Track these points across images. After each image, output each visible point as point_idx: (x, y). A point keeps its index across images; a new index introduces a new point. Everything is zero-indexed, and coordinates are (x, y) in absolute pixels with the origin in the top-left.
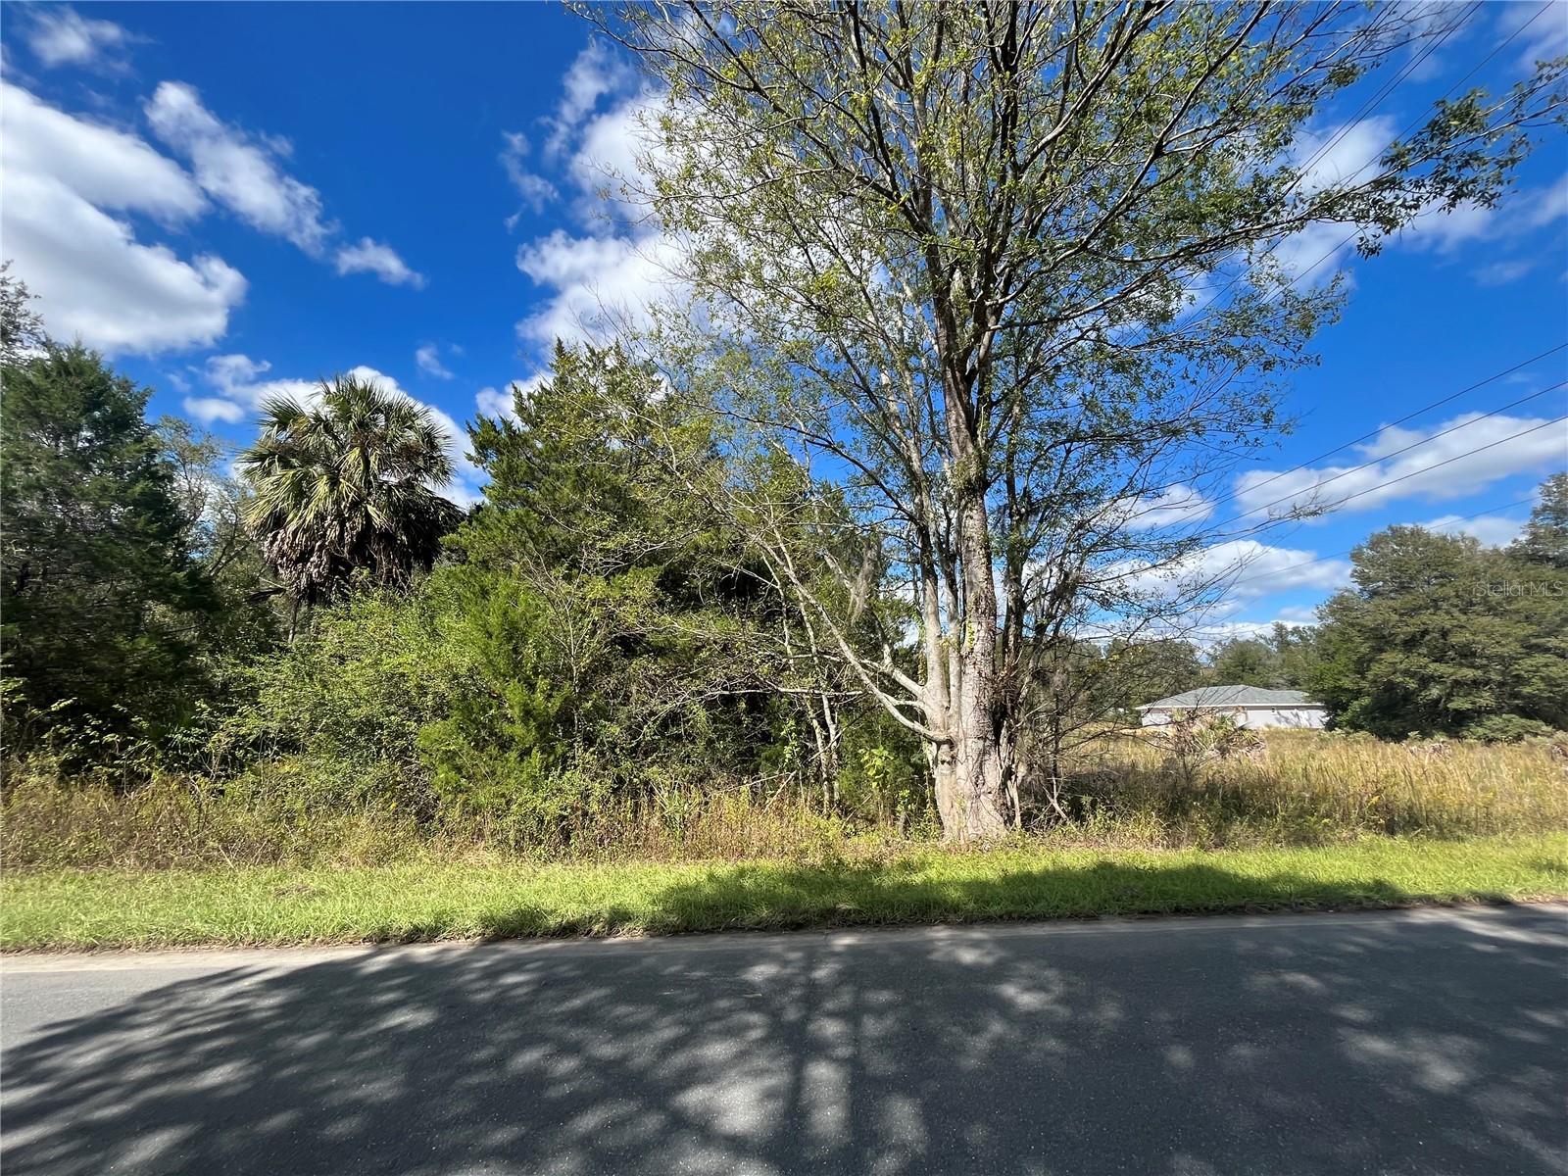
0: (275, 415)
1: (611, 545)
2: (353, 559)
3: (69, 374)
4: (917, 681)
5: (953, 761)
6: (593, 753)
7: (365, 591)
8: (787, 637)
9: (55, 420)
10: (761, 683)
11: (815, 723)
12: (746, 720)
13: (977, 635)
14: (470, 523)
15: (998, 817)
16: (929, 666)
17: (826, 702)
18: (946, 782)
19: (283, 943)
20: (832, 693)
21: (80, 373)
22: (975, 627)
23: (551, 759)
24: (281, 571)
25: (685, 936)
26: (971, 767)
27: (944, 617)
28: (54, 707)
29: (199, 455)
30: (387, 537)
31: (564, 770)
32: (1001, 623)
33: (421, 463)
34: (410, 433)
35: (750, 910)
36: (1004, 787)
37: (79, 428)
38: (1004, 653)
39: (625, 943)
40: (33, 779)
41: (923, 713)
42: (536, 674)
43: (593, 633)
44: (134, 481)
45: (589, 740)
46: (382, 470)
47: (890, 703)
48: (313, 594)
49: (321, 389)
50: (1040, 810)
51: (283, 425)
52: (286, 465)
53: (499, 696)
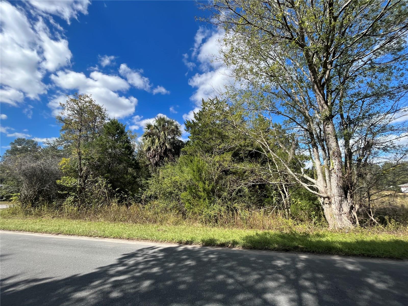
0: (147, 126)
1: (220, 147)
2: (164, 156)
3: (113, 124)
4: (314, 179)
5: (330, 203)
6: (221, 200)
7: (167, 163)
8: (270, 168)
9: (112, 133)
10: (264, 181)
11: (281, 192)
12: (259, 191)
13: (335, 164)
14: (186, 145)
15: (350, 222)
16: (318, 174)
17: (284, 186)
18: (328, 210)
19: (161, 242)
20: (286, 183)
21: (115, 124)
22: (334, 161)
23: (211, 201)
24: (151, 160)
25: (254, 250)
26: (337, 206)
27: (321, 159)
28: (116, 190)
29: (134, 137)
30: (170, 150)
31: (214, 204)
32: (343, 160)
33: (175, 133)
34: (173, 126)
35: (271, 244)
36: (350, 212)
37: (116, 134)
38: (346, 169)
39: (238, 250)
40: (114, 204)
41: (317, 188)
42: (205, 180)
43: (217, 170)
44: (125, 144)
45: (219, 197)
46: (168, 135)
47: (305, 185)
48: (157, 164)
49: (155, 120)
50: (366, 220)
51: (149, 128)
52: (150, 137)
53: (198, 186)
